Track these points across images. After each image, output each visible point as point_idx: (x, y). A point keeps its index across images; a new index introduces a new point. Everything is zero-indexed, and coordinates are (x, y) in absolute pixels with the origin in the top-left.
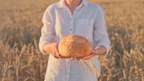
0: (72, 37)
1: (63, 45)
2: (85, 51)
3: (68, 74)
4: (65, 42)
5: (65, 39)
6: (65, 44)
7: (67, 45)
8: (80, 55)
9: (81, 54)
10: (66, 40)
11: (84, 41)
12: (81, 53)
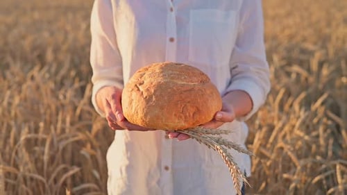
0: (162, 68)
1: (134, 94)
2: (198, 111)
3: (167, 168)
4: (141, 84)
5: (141, 76)
6: (139, 90)
7: (145, 94)
8: (182, 124)
9: (185, 121)
10: (143, 79)
11: (194, 83)
12: (186, 117)
